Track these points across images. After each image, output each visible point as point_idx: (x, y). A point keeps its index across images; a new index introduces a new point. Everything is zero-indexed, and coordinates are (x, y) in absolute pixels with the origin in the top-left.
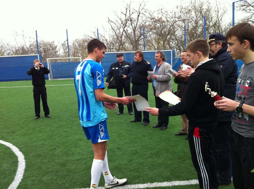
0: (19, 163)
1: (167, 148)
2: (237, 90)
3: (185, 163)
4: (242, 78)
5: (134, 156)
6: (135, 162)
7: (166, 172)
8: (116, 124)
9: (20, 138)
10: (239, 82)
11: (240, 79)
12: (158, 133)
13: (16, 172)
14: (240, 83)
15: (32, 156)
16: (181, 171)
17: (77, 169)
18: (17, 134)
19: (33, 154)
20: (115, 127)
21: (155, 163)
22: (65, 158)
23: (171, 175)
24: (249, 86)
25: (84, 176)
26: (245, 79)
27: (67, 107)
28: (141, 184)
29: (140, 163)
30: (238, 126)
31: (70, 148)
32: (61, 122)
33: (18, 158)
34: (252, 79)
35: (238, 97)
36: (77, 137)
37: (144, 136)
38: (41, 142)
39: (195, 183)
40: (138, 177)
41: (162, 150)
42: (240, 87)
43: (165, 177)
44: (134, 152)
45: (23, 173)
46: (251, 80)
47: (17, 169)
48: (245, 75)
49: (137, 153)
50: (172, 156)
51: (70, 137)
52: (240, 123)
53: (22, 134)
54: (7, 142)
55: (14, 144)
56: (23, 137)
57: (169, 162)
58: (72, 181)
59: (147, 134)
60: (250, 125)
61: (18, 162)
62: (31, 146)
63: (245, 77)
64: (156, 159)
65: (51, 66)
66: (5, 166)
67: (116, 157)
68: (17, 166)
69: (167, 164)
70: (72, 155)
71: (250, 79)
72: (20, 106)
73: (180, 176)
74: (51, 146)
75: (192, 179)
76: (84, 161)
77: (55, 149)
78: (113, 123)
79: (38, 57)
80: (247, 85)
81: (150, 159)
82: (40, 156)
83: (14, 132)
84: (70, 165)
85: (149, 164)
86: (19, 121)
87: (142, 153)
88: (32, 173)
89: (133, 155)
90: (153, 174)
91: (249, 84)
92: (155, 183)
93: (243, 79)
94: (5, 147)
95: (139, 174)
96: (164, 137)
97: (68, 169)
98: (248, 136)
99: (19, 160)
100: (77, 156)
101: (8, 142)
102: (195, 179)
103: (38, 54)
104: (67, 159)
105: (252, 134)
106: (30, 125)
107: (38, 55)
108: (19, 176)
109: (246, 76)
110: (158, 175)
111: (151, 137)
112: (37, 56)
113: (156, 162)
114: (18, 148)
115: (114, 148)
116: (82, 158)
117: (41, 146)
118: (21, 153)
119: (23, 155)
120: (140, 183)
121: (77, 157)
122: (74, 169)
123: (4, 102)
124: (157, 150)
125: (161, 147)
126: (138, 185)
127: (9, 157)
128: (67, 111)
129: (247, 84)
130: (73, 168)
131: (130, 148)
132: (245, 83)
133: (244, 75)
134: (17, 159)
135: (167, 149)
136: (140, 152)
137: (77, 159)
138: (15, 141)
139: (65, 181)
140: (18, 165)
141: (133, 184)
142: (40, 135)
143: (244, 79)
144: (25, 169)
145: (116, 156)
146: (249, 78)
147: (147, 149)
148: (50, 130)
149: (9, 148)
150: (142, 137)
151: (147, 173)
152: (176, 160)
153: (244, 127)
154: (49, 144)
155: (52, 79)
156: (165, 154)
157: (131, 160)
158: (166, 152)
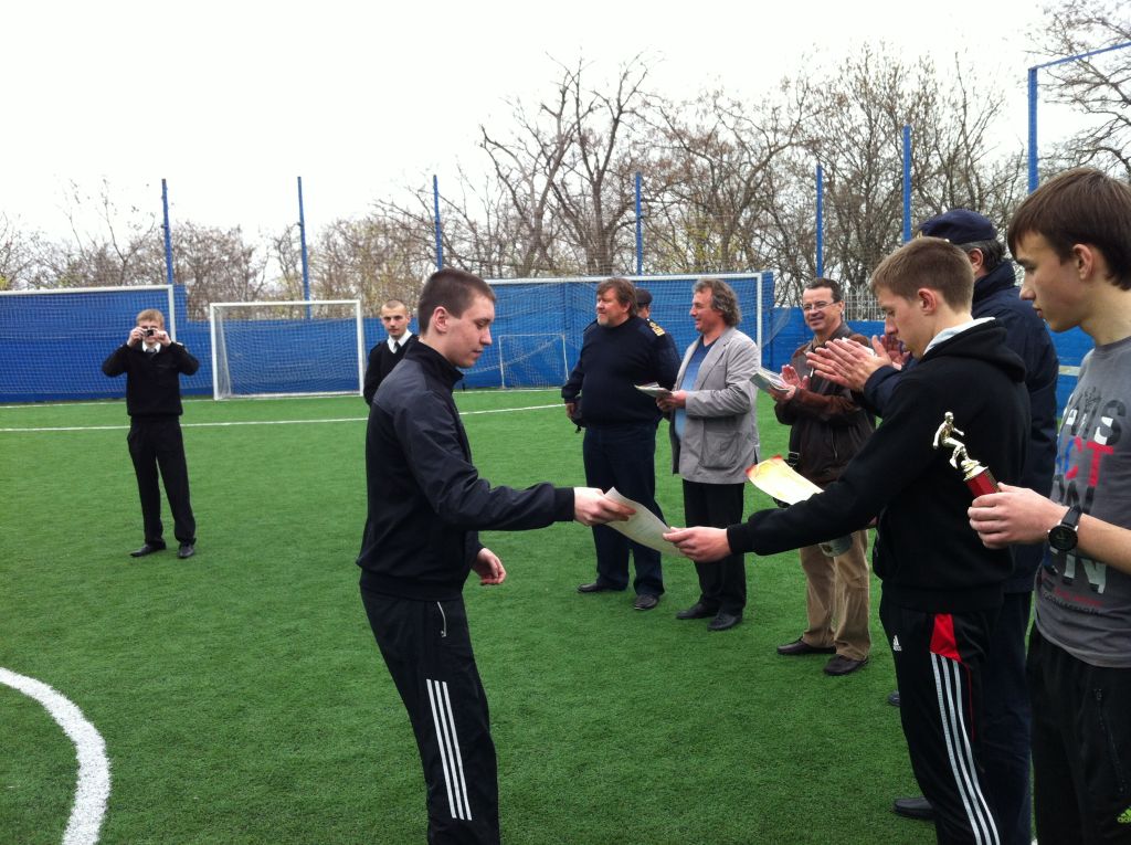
0: (81, 773)
1: (744, 710)
2: (1060, 459)
3: (824, 778)
4: (1082, 408)
5: (596, 747)
6: (602, 772)
7: (738, 820)
8: (513, 602)
9: (85, 659)
10: (1070, 421)
11: (1076, 412)
12: (702, 642)
13: (70, 814)
14: (1074, 429)
15: (139, 741)
16: (808, 816)
17: (342, 803)
18: (70, 639)
19: (146, 730)
20: (511, 614)
21: (689, 781)
22: (287, 754)
23: (763, 831)
24: (1108, 443)
25: (376, 836)
26: (1094, 413)
27: (292, 522)
29: (625, 778)
30: (1062, 615)
31: (312, 705)
32: (269, 589)
33: (79, 747)
34: (1121, 413)
35: (1061, 487)
36: (340, 658)
37: (640, 657)
38: (178, 680)
41: (721, 720)
42: (1071, 443)
44: (597, 727)
45: (100, 818)
46: (1119, 414)
47: (71, 798)
48: (1096, 395)
49: (607, 734)
50: (767, 749)
51: (310, 660)
52: (1069, 604)
53: (93, 641)
54: (28, 678)
55: (61, 687)
56: (97, 653)
57: (754, 776)
59: (653, 649)
60: (1113, 615)
61: (77, 766)
62: (134, 698)
63: (1094, 400)
64: (694, 761)
65: (226, 338)
66: (17, 783)
67: (516, 752)
68: (71, 787)
69: (744, 783)
70: (317, 741)
71: (1115, 410)
72: (85, 515)
73: (802, 838)
74: (223, 695)
76: (372, 768)
77: (241, 709)
78: (501, 597)
79: (167, 294)
80: (1100, 439)
81: (667, 763)
82: (176, 740)
83: (57, 633)
84: (308, 782)
85: (662, 785)
86: (83, 582)
87: (632, 735)
88: (142, 819)
89: (593, 743)
90: (683, 830)
91: (1111, 433)
93: (1086, 411)
94: (17, 700)
95: (621, 830)
96: (728, 663)
97: (298, 803)
98: (1106, 661)
99: (81, 757)
100: (342, 743)
101: (31, 676)
103: (169, 281)
104: (295, 755)
105: (1121, 652)
106: (128, 600)
107: (170, 287)
108: (83, 829)
109: (1098, 399)
110: (702, 834)
111: (672, 661)
112: (166, 291)
113: (696, 775)
114: (77, 703)
115: (508, 707)
116: (363, 755)
117: (182, 698)
118: (89, 726)
119: (101, 738)
121: (340, 749)
122: (329, 804)
123: (12, 497)
124: (698, 719)
125: (716, 709)
127: (35, 742)
128: (295, 542)
129: (1102, 434)
130: (327, 797)
131: (575, 711)
132: (1091, 429)
133: (1090, 391)
134: (74, 753)
135: (740, 717)
136: (623, 727)
137: (342, 756)
138: (62, 671)
140: (78, 783)
142: (176, 647)
143: (1092, 409)
144: (109, 801)
145: (515, 747)
146: (1113, 404)
147: (652, 717)
148: (218, 624)
149: (36, 706)
150: (631, 661)
151: (654, 822)
152: (784, 766)
153: (1087, 621)
154: (214, 687)
155: (230, 394)
156: (736, 741)
157: (584, 765)
158: (740, 728)
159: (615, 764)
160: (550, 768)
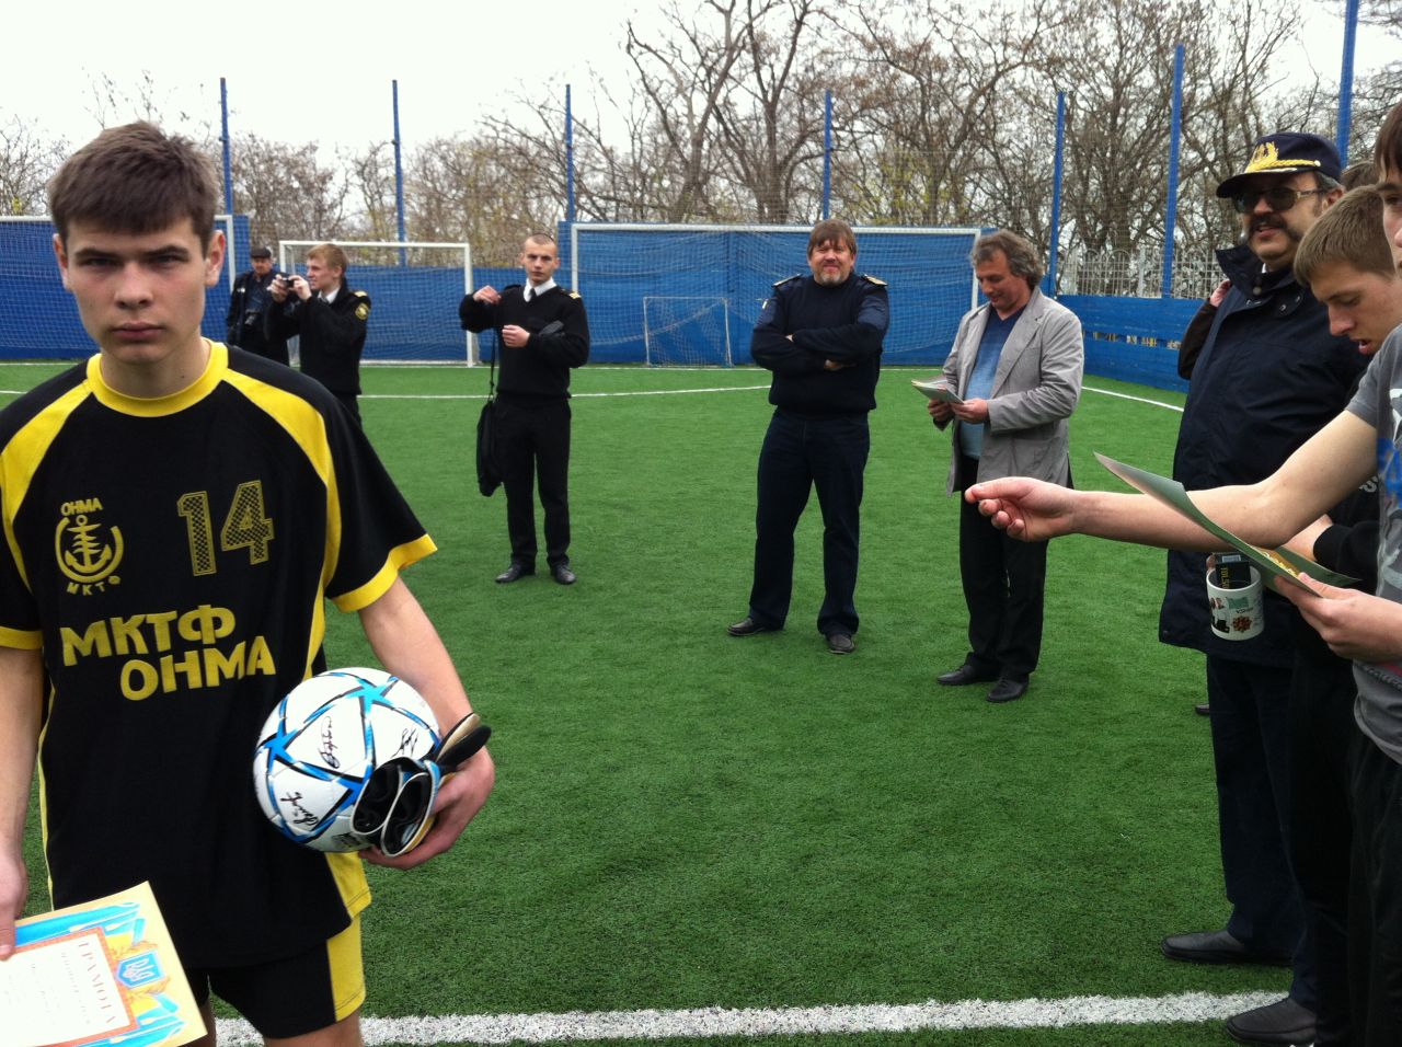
1: (1007, 793)
3: (1125, 888)
5: (821, 833)
6: (833, 868)
8: (691, 639)
12: (940, 702)
17: (502, 894)
20: (690, 654)
21: (949, 883)
23: (1054, 956)
25: (549, 940)
28: (884, 1008)
29: (863, 876)
37: (865, 718)
39: (1199, 1012)
40: (865, 961)
41: (979, 804)
43: (1021, 970)
44: (819, 808)
49: (833, 817)
50: (1045, 846)
57: (1032, 880)
58: (479, 966)
59: (879, 707)
64: (951, 858)
67: (719, 834)
73: (1106, 967)
75: (1179, 992)
76: (534, 849)
78: (675, 632)
81: (915, 858)
84: (454, 865)
85: (914, 887)
87: (863, 820)
89: (817, 828)
90: (946, 948)
92: (967, 1003)
95: (868, 945)
96: (979, 729)
97: (443, 892)
100: (492, 815)
102: (1197, 990)
103: (228, 210)
107: (229, 218)
110: (976, 956)
111: (905, 724)
112: (224, 222)
113: (956, 876)
115: (699, 776)
120: (879, 1002)
121: (490, 822)
122: (483, 894)
124: (949, 802)
125: (970, 790)
126: (867, 1009)
130: (480, 885)
131: (788, 785)
135: (1004, 802)
136: (853, 809)
137: (495, 831)
139: (437, 961)
141: (840, 1006)
145: (717, 829)
147: (889, 797)
150: (852, 723)
151: (911, 936)
152: (1070, 870)
156: (1002, 833)
157: (807, 857)
158: (1005, 817)
159: (848, 857)
160: (765, 859)
